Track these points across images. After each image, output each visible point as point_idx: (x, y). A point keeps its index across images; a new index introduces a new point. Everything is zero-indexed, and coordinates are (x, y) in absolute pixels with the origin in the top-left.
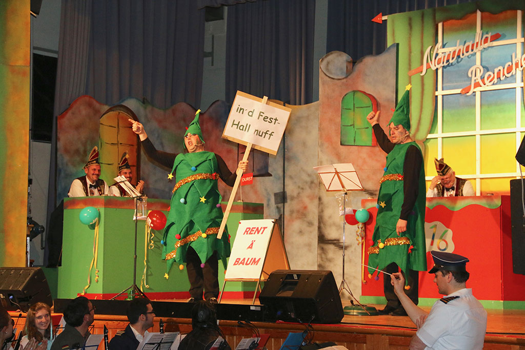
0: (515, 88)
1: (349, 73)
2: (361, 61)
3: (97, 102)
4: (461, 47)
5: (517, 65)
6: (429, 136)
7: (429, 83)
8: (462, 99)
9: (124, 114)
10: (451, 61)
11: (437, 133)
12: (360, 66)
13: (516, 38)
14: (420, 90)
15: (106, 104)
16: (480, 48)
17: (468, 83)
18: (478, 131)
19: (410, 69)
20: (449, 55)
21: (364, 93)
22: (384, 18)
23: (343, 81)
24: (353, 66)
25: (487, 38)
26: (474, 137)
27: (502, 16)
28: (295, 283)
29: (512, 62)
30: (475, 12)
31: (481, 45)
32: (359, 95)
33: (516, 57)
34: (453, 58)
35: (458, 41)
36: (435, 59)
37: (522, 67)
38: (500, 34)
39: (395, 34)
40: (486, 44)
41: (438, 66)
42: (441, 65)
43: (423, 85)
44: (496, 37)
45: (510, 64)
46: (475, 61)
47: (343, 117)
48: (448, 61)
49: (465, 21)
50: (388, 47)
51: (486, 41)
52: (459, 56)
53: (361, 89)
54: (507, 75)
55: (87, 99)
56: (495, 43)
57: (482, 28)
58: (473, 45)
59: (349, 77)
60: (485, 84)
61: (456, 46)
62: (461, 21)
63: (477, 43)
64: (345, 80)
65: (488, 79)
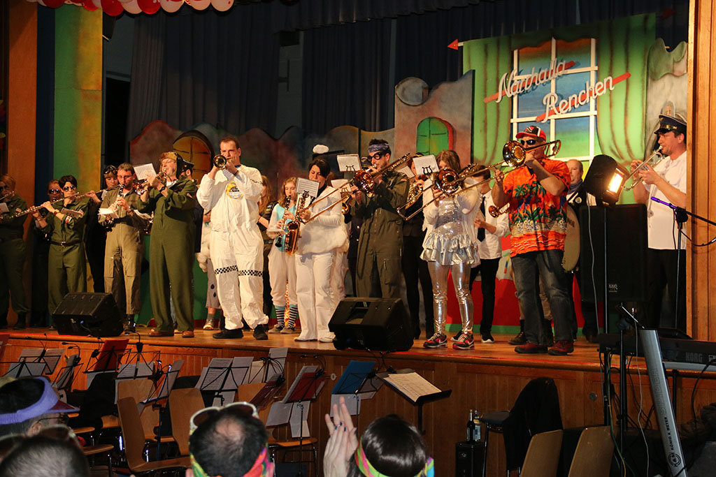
0: (589, 116)
1: (424, 100)
2: (437, 88)
3: (170, 127)
4: (536, 75)
5: (591, 92)
7: (504, 110)
9: (197, 139)
10: (526, 89)
12: (436, 93)
13: (590, 66)
14: (495, 117)
15: (180, 129)
16: (555, 75)
17: (544, 110)
19: (485, 96)
20: (524, 82)
21: (440, 120)
22: (460, 44)
23: (418, 107)
24: (429, 92)
25: (561, 65)
27: (576, 44)
28: (366, 311)
29: (586, 90)
30: (551, 39)
31: (555, 72)
32: (434, 122)
33: (590, 85)
34: (528, 86)
35: (533, 69)
36: (511, 86)
37: (595, 95)
38: (575, 61)
39: (471, 61)
40: (561, 72)
41: (513, 94)
42: (517, 92)
43: (498, 111)
44: (570, 65)
45: (584, 92)
46: (550, 89)
47: (419, 144)
48: (523, 88)
49: (540, 49)
50: (464, 73)
51: (560, 69)
52: (534, 84)
53: (436, 116)
54: (581, 104)
55: (160, 124)
56: (569, 71)
57: (556, 57)
58: (548, 73)
59: (425, 103)
60: (559, 112)
61: (531, 73)
62: (536, 49)
63: (552, 71)
64: (421, 106)
65: (562, 107)
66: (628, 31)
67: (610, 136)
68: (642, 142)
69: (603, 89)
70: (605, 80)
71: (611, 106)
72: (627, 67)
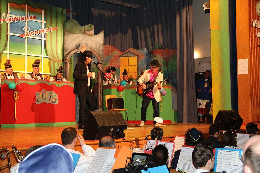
0: (42, 40)
4: (20, 17)
5: (43, 31)
6: (4, 52)
7: (4, 28)
8: (19, 39)
10: (16, 21)
11: (7, 51)
13: (42, 20)
16: (29, 20)
17: (22, 33)
18: (26, 54)
20: (15, 19)
26: (24, 56)
27: (36, 10)
29: (41, 29)
31: (29, 19)
34: (17, 20)
35: (19, 14)
37: (45, 32)
40: (31, 19)
42: (11, 22)
44: (35, 18)
45: (41, 30)
48: (14, 21)
51: (31, 18)
52: (19, 20)
54: (39, 34)
56: (34, 20)
57: (28, 12)
58: (25, 18)
60: (30, 35)
61: (18, 16)
62: (18, 6)
63: (27, 18)
65: (32, 34)
66: (57, 12)
67: (51, 49)
68: (61, 53)
69: (48, 31)
70: (49, 28)
71: (51, 38)
72: (57, 25)
